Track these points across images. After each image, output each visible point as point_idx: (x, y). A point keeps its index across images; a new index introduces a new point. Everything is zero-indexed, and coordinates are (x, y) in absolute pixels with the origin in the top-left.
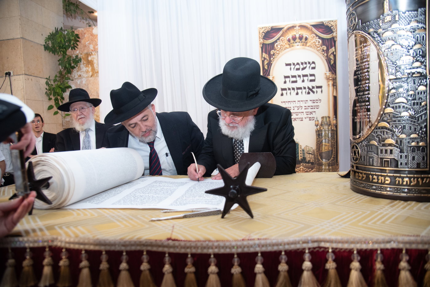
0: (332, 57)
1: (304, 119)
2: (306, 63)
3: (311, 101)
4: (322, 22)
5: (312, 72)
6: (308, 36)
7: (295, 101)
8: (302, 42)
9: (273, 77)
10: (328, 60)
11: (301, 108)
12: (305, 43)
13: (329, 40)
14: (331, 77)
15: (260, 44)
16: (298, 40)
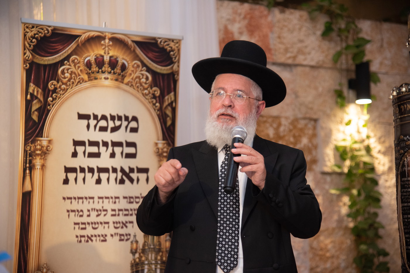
0: (169, 112)
1: (109, 238)
2: (120, 118)
3: (125, 198)
4: (154, 39)
5: (132, 137)
6: (127, 62)
7: (93, 198)
8: (114, 73)
9: (50, 142)
10: (162, 117)
11: (105, 213)
12: (120, 77)
13: (166, 77)
14: (166, 152)
15: (25, 61)
16: (106, 68)
